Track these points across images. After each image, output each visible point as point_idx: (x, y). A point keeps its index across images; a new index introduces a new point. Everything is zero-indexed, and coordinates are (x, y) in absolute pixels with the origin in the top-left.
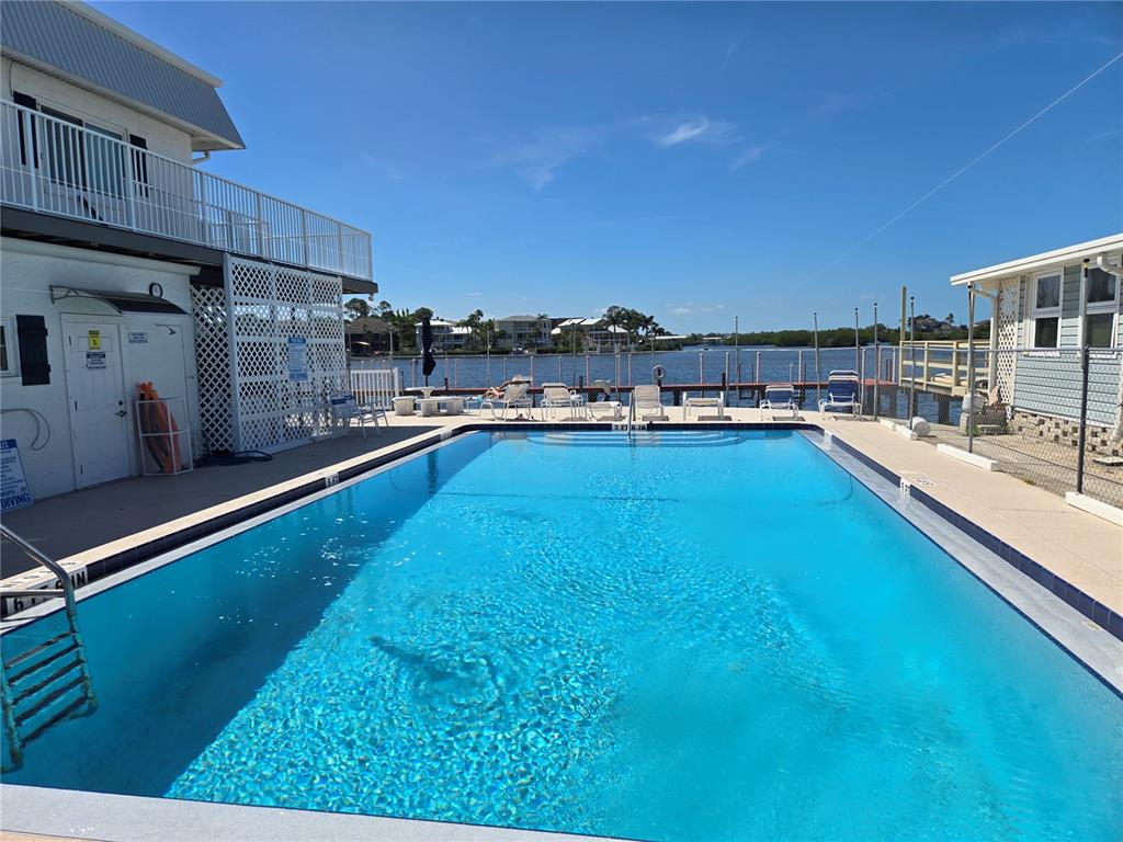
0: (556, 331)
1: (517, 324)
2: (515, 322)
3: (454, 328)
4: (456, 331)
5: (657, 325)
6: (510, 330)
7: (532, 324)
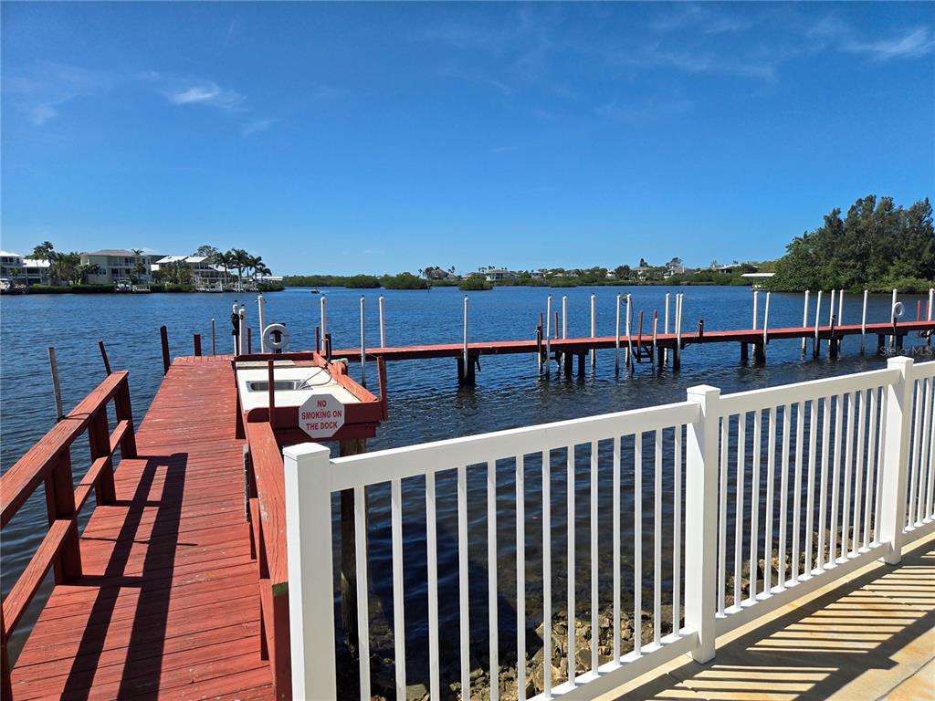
0: (155, 268)
1: (110, 259)
2: (109, 257)
3: (25, 261)
4: (30, 264)
5: (264, 266)
6: (104, 265)
7: (128, 260)
